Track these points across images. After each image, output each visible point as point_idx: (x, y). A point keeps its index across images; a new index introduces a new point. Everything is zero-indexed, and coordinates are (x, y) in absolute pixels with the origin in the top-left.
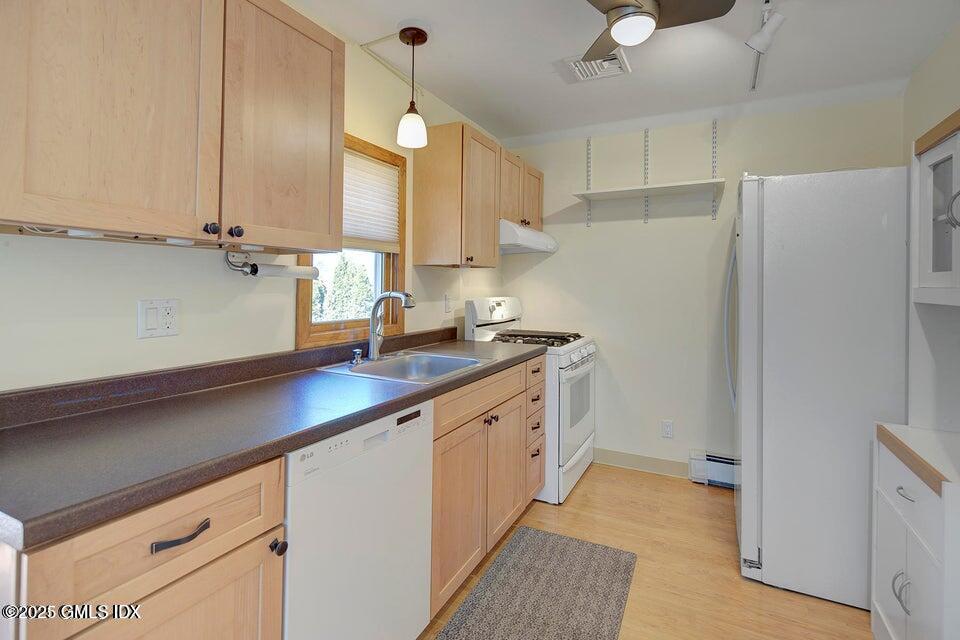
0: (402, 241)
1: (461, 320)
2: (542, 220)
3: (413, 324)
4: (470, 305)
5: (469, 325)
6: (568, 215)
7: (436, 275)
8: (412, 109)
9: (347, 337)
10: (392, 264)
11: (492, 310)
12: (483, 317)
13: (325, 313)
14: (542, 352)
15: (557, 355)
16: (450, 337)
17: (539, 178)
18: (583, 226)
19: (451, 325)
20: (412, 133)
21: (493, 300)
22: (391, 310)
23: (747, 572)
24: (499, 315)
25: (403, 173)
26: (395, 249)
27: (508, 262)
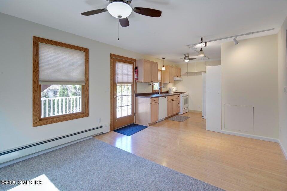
0: (161, 80)
1: (168, 90)
2: (180, 76)
3: (163, 91)
4: (170, 88)
5: (170, 91)
6: (185, 75)
7: (165, 84)
8: (164, 66)
9: (156, 92)
10: (160, 83)
11: (173, 89)
12: (172, 90)
13: (154, 89)
14: (180, 94)
15: (182, 95)
16: (167, 92)
17: (180, 69)
18: (187, 76)
19: (167, 91)
20: (164, 69)
21: (173, 88)
22: (160, 89)
23: (203, 118)
24: (174, 90)
25: (161, 72)
26: (161, 81)
27: (175, 82)
